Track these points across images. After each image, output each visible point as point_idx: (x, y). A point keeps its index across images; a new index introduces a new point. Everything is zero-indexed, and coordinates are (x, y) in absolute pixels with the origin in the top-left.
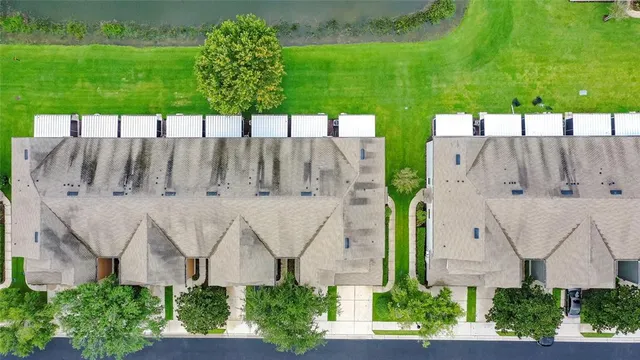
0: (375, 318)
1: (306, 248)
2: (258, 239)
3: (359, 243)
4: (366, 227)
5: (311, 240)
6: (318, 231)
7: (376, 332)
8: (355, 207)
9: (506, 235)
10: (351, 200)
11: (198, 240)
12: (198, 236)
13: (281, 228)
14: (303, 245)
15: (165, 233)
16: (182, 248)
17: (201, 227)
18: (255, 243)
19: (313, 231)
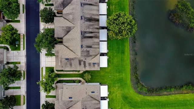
0: (46, 68)
1: (66, 46)
2: (68, 32)
3: (67, 63)
4: (72, 64)
5: (68, 48)
6: (71, 50)
7: (42, 68)
8: (78, 61)
9: (71, 107)
10: (80, 60)
11: (68, 14)
12: (69, 13)
13: (72, 39)
14: (67, 46)
15: (70, 3)
16: (65, 9)
17: (72, 14)
18: (67, 31)
19: (71, 49)
